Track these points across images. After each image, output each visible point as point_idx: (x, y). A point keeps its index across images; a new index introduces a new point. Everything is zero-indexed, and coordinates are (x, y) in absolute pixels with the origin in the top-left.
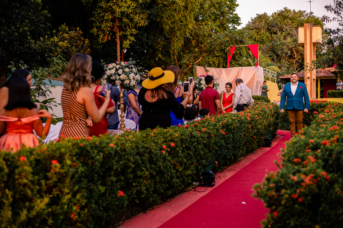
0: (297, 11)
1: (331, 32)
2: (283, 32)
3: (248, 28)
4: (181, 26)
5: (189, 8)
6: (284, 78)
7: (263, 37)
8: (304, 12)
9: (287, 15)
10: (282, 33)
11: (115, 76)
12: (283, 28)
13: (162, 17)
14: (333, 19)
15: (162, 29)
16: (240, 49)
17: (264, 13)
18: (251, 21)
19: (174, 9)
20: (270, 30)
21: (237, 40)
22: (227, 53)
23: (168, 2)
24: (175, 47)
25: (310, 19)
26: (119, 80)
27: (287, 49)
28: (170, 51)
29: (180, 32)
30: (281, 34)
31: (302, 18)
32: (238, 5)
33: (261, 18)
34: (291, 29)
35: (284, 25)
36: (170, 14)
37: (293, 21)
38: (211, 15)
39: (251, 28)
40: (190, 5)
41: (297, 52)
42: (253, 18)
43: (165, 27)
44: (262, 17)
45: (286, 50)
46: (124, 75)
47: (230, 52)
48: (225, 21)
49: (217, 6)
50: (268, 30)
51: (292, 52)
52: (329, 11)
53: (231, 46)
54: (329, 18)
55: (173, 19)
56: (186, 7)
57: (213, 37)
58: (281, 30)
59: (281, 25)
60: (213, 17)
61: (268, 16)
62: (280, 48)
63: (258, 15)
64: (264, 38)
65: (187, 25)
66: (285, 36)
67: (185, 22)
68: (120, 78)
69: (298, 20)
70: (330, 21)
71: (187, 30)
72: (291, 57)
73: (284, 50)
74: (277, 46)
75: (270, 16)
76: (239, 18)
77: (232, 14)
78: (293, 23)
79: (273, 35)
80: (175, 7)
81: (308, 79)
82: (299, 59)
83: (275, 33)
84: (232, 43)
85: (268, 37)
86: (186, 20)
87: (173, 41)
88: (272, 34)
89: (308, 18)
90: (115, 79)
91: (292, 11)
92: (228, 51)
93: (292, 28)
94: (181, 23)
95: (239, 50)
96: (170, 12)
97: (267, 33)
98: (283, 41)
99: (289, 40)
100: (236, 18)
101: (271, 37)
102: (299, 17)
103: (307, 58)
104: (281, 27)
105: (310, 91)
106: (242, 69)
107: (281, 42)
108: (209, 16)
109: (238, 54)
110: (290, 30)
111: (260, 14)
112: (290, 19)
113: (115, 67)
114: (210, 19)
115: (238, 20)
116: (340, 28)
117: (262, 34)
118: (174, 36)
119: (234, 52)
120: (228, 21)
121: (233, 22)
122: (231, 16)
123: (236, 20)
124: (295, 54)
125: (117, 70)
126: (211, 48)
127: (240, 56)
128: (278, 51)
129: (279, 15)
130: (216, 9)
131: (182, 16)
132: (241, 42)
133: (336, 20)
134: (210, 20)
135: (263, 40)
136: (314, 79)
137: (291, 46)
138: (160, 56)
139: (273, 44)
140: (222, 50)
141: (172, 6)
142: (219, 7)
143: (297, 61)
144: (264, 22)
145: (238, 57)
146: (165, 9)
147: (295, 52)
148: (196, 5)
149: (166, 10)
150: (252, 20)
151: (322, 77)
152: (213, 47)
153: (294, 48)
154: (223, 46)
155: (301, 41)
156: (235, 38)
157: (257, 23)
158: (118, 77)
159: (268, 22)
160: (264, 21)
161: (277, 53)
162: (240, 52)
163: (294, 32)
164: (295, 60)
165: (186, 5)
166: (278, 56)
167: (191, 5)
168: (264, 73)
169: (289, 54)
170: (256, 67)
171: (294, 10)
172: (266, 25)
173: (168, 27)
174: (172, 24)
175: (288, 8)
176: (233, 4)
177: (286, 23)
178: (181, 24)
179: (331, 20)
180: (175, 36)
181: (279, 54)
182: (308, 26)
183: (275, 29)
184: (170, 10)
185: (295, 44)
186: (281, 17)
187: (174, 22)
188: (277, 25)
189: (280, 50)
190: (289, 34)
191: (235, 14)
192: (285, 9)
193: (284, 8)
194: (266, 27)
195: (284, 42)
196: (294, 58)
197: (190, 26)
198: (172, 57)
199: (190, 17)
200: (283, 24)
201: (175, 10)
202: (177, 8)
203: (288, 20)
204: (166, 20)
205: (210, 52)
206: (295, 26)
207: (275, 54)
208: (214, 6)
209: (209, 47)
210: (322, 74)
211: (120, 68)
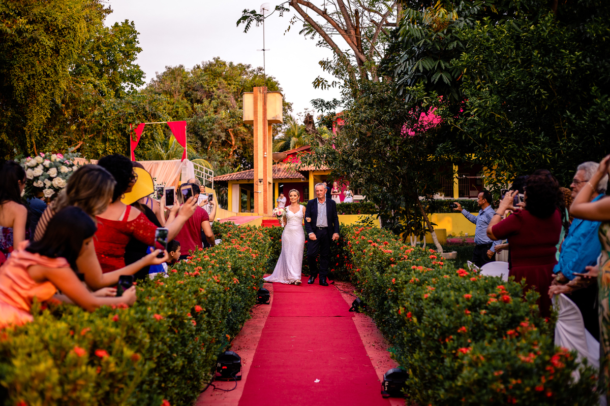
0: (235, 64)
1: (324, 105)
2: (212, 99)
3: (152, 91)
4: (46, 83)
5: (62, 52)
6: (218, 179)
7: (178, 108)
8: (248, 67)
9: (219, 70)
10: (211, 101)
11: (43, 180)
12: (213, 94)
13: (12, 65)
14: (333, 83)
15: (11, 88)
16: (152, 128)
17: (178, 66)
18: (155, 79)
19: (33, 52)
20: (190, 96)
21: (146, 111)
22: (129, 135)
23: (24, 38)
24: (35, 121)
25: (257, 79)
26: (50, 188)
27: (219, 130)
28: (25, 128)
29: (44, 95)
30: (210, 103)
31: (245, 77)
32: (139, 50)
33: (174, 73)
34: (227, 95)
35: (214, 88)
36: (27, 61)
37: (229, 82)
38: (93, 65)
39: (157, 91)
40: (63, 46)
41: (236, 135)
42: (159, 74)
43: (15, 85)
44: (176, 73)
45: (218, 132)
46: (61, 179)
47: (135, 134)
48: (118, 78)
49: (104, 49)
50: (187, 95)
51: (228, 135)
52: (325, 70)
53: (137, 122)
54: (326, 81)
55: (32, 70)
56: (55, 50)
57: (103, 105)
58: (210, 96)
59: (209, 89)
60: (97, 69)
61: (186, 70)
62: (208, 128)
63: (169, 68)
64: (180, 110)
65: (57, 81)
66: (215, 108)
67: (53, 78)
68: (52, 185)
69: (237, 80)
70: (327, 86)
71: (57, 92)
72: (226, 144)
73: (215, 132)
74: (203, 123)
75: (189, 71)
76: (143, 73)
77: (129, 64)
78: (229, 84)
79: (195, 105)
80: (37, 48)
81: (260, 182)
82: (239, 148)
83: (200, 101)
84: (139, 118)
85: (187, 108)
86: (56, 72)
87: (31, 110)
88: (193, 104)
89: (255, 76)
90: (42, 185)
91: (228, 64)
92: (132, 131)
93: (228, 93)
94: (47, 77)
95: (151, 130)
96: (26, 58)
97: (185, 100)
98: (213, 115)
99: (224, 114)
100: (136, 73)
101: (192, 107)
102: (240, 75)
103: (257, 146)
104: (209, 91)
105: (264, 203)
106: (158, 164)
107: (209, 117)
108: (90, 68)
109: (150, 138)
110: (225, 97)
111: (172, 68)
112: (225, 79)
113: (42, 163)
114: (91, 72)
115: (140, 76)
116: (337, 100)
117: (176, 103)
118: (32, 102)
119: (143, 134)
120: (123, 78)
121: (132, 79)
122: (128, 68)
123: (136, 76)
124: (233, 138)
125: (46, 169)
126: (101, 125)
127: (151, 141)
128: (204, 132)
129: (205, 70)
130: (102, 54)
131: (48, 65)
132: (155, 116)
133: (338, 85)
134: (91, 74)
135: (177, 112)
136: (270, 183)
137: (226, 125)
138: (5, 138)
139: (196, 121)
140: (121, 130)
141: (29, 47)
142: (108, 51)
143: (235, 151)
144: (179, 82)
145: (149, 144)
146: (17, 51)
147: (232, 135)
148: (73, 47)
149: (18, 54)
150: (158, 77)
151: (282, 179)
152: (104, 124)
153: (230, 127)
154: (121, 122)
155: (249, 117)
156: (144, 108)
157: (168, 83)
158: (48, 183)
159: (187, 81)
160: (179, 78)
161: (202, 136)
162: (152, 134)
163: (231, 101)
164: (231, 150)
165: (56, 46)
166: (203, 141)
167: (66, 46)
168: (195, 171)
169: (224, 139)
170: (182, 161)
171: (231, 63)
172: (183, 87)
173: (21, 85)
174: (29, 79)
175: (221, 59)
176: (132, 47)
177: (218, 85)
178: (47, 79)
179: (329, 86)
180: (35, 102)
181: (206, 138)
182: (260, 91)
183: (199, 95)
184: (26, 53)
185: (233, 121)
186: (209, 74)
187: (33, 75)
188: (202, 87)
189: (208, 131)
190: (222, 104)
191: (134, 65)
192: (217, 60)
193: (214, 59)
194: (183, 90)
195: (215, 117)
196: (231, 146)
197: (63, 85)
198: (28, 140)
199: (63, 67)
200: (212, 86)
201: (37, 54)
202: (40, 50)
203: (222, 80)
204: (18, 71)
205: (99, 132)
206: (234, 90)
207: (198, 137)
208: (98, 48)
209: (96, 124)
210: (282, 175)
211: (51, 166)
